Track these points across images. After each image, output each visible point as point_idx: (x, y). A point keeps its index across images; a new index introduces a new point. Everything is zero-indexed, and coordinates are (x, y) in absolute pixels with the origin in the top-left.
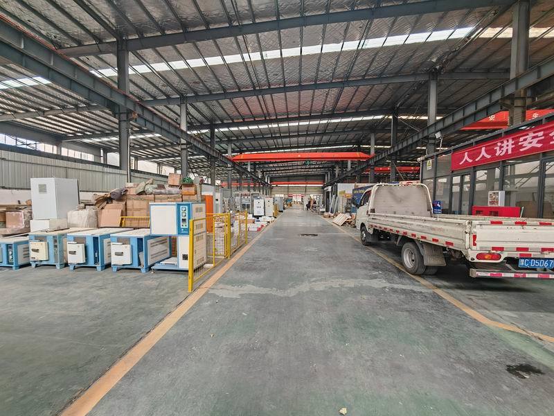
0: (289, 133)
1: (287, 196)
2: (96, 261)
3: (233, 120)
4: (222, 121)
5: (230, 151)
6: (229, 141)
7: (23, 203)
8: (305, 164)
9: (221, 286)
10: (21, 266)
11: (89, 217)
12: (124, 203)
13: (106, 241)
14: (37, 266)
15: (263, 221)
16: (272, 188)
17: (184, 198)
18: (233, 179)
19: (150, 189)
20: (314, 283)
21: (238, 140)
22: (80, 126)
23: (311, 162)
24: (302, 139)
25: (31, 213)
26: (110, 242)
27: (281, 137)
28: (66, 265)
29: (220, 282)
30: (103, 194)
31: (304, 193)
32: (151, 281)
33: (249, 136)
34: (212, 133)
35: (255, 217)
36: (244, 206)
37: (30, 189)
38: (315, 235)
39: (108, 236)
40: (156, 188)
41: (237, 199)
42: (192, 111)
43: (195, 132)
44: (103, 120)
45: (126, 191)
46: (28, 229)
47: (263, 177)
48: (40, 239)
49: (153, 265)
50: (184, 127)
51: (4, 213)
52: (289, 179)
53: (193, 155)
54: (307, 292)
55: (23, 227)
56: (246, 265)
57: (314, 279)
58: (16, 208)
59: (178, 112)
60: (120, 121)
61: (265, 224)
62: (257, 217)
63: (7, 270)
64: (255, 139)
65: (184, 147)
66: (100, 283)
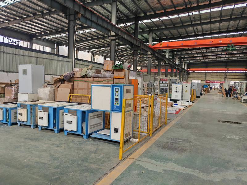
0: (210, 20)
1: (204, 82)
2: (54, 125)
3: (155, 12)
4: (145, 13)
5: (150, 40)
6: (151, 31)
7: (13, 82)
8: (226, 50)
9: (145, 159)
10: (13, 124)
11: (50, 93)
12: (72, 84)
13: (61, 111)
14: (20, 125)
15: (181, 105)
16: (188, 74)
17: (116, 81)
18: (152, 66)
19: (90, 73)
20: (240, 173)
21: (158, 30)
22: (43, 27)
23: (234, 48)
24: (224, 24)
25: (18, 88)
26: (63, 113)
27: (201, 24)
28: (37, 126)
29: (145, 156)
30: (58, 77)
31: (223, 80)
32: (90, 146)
33: (169, 25)
34: (136, 25)
35: (173, 100)
36: (162, 90)
37: (18, 73)
38: (238, 123)
39: (62, 108)
40: (95, 73)
41: (156, 83)
42: (121, 7)
43: (122, 25)
44: (58, 21)
45: (74, 74)
46: (16, 99)
47: (180, 64)
48: (23, 106)
49: (92, 134)
50: (114, 22)
51: (4, 88)
52: (207, 65)
53: (119, 45)
54: (233, 180)
55: (13, 98)
56: (167, 144)
57: (241, 168)
58: (10, 85)
59: (110, 9)
60: (69, 21)
61: (183, 107)
62: (175, 101)
63: (5, 125)
64: (174, 27)
65: (113, 38)
66: (57, 143)
